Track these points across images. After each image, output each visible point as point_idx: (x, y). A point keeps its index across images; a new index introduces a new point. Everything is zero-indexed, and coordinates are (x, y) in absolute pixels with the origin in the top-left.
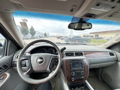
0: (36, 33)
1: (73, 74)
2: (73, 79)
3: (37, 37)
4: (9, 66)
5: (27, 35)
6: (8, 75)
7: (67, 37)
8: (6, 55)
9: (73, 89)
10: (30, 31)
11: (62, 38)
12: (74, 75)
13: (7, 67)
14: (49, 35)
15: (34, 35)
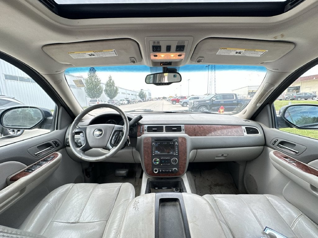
0: (120, 91)
1: (157, 161)
2: (156, 171)
3: (121, 102)
4: (61, 145)
5: (99, 97)
6: (60, 155)
7: (198, 98)
8: (57, 129)
9: (157, 188)
10: (104, 88)
11: (185, 100)
12: (158, 163)
13: (58, 145)
14: (150, 94)
15: (114, 96)
